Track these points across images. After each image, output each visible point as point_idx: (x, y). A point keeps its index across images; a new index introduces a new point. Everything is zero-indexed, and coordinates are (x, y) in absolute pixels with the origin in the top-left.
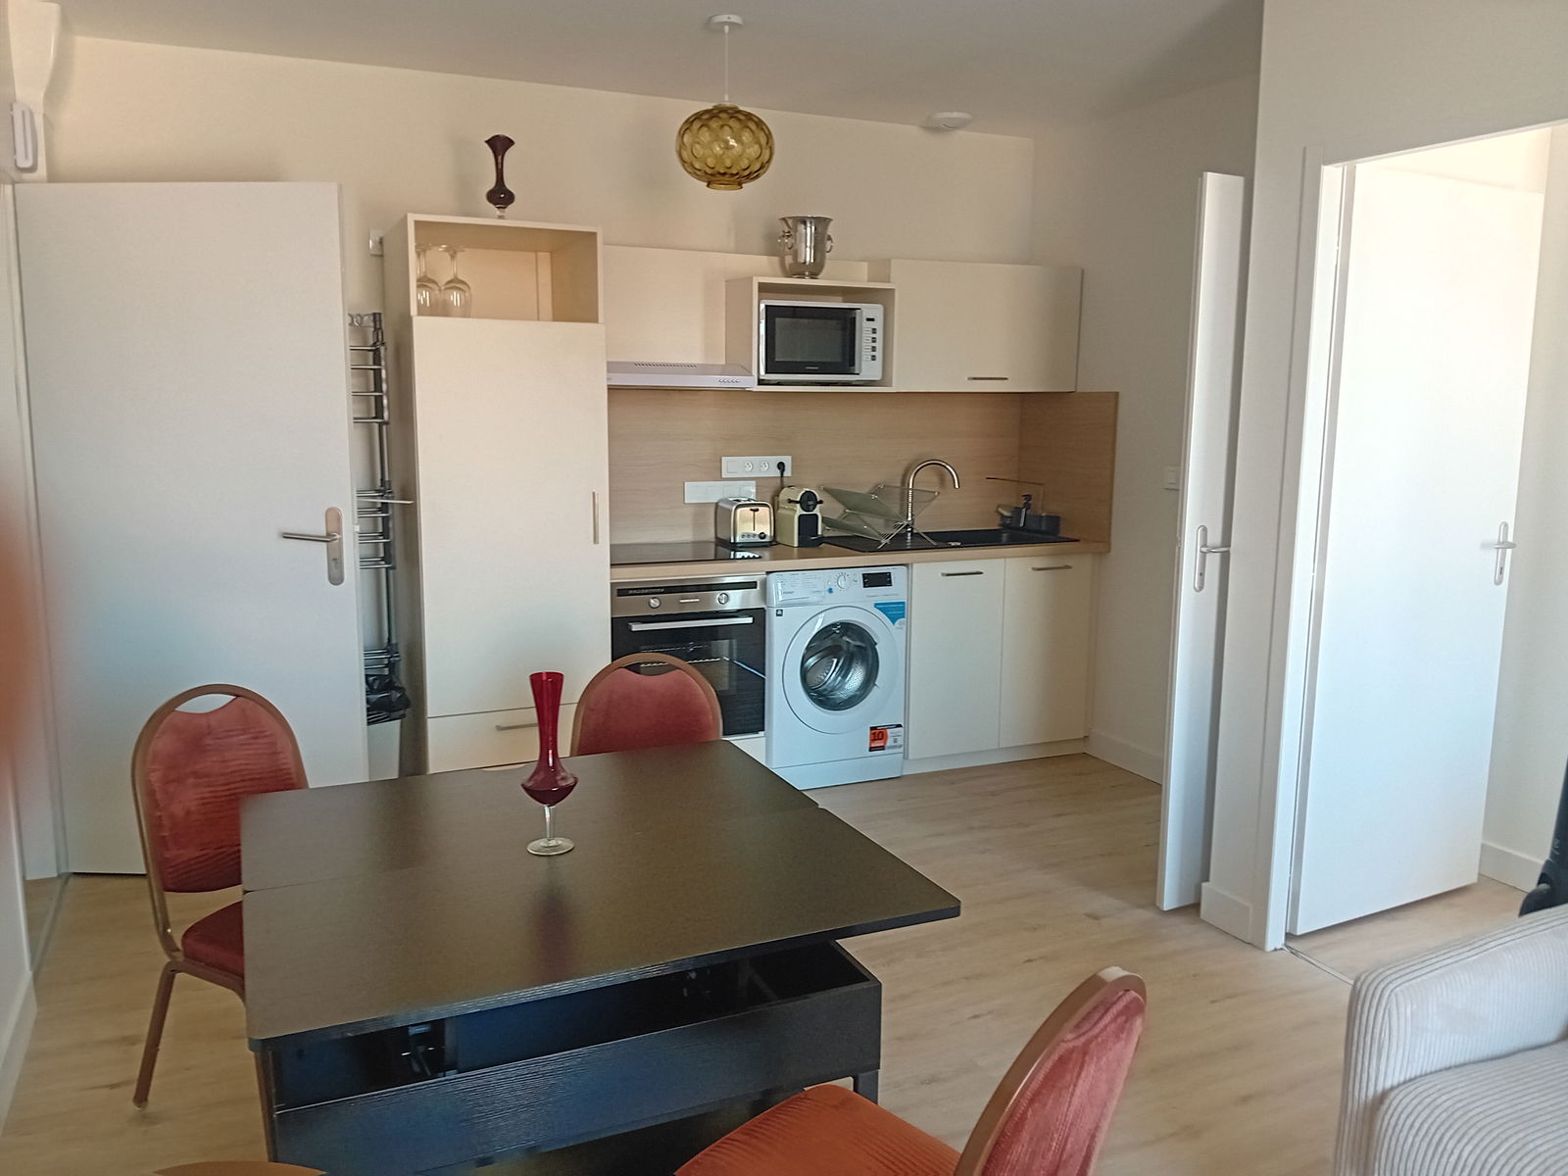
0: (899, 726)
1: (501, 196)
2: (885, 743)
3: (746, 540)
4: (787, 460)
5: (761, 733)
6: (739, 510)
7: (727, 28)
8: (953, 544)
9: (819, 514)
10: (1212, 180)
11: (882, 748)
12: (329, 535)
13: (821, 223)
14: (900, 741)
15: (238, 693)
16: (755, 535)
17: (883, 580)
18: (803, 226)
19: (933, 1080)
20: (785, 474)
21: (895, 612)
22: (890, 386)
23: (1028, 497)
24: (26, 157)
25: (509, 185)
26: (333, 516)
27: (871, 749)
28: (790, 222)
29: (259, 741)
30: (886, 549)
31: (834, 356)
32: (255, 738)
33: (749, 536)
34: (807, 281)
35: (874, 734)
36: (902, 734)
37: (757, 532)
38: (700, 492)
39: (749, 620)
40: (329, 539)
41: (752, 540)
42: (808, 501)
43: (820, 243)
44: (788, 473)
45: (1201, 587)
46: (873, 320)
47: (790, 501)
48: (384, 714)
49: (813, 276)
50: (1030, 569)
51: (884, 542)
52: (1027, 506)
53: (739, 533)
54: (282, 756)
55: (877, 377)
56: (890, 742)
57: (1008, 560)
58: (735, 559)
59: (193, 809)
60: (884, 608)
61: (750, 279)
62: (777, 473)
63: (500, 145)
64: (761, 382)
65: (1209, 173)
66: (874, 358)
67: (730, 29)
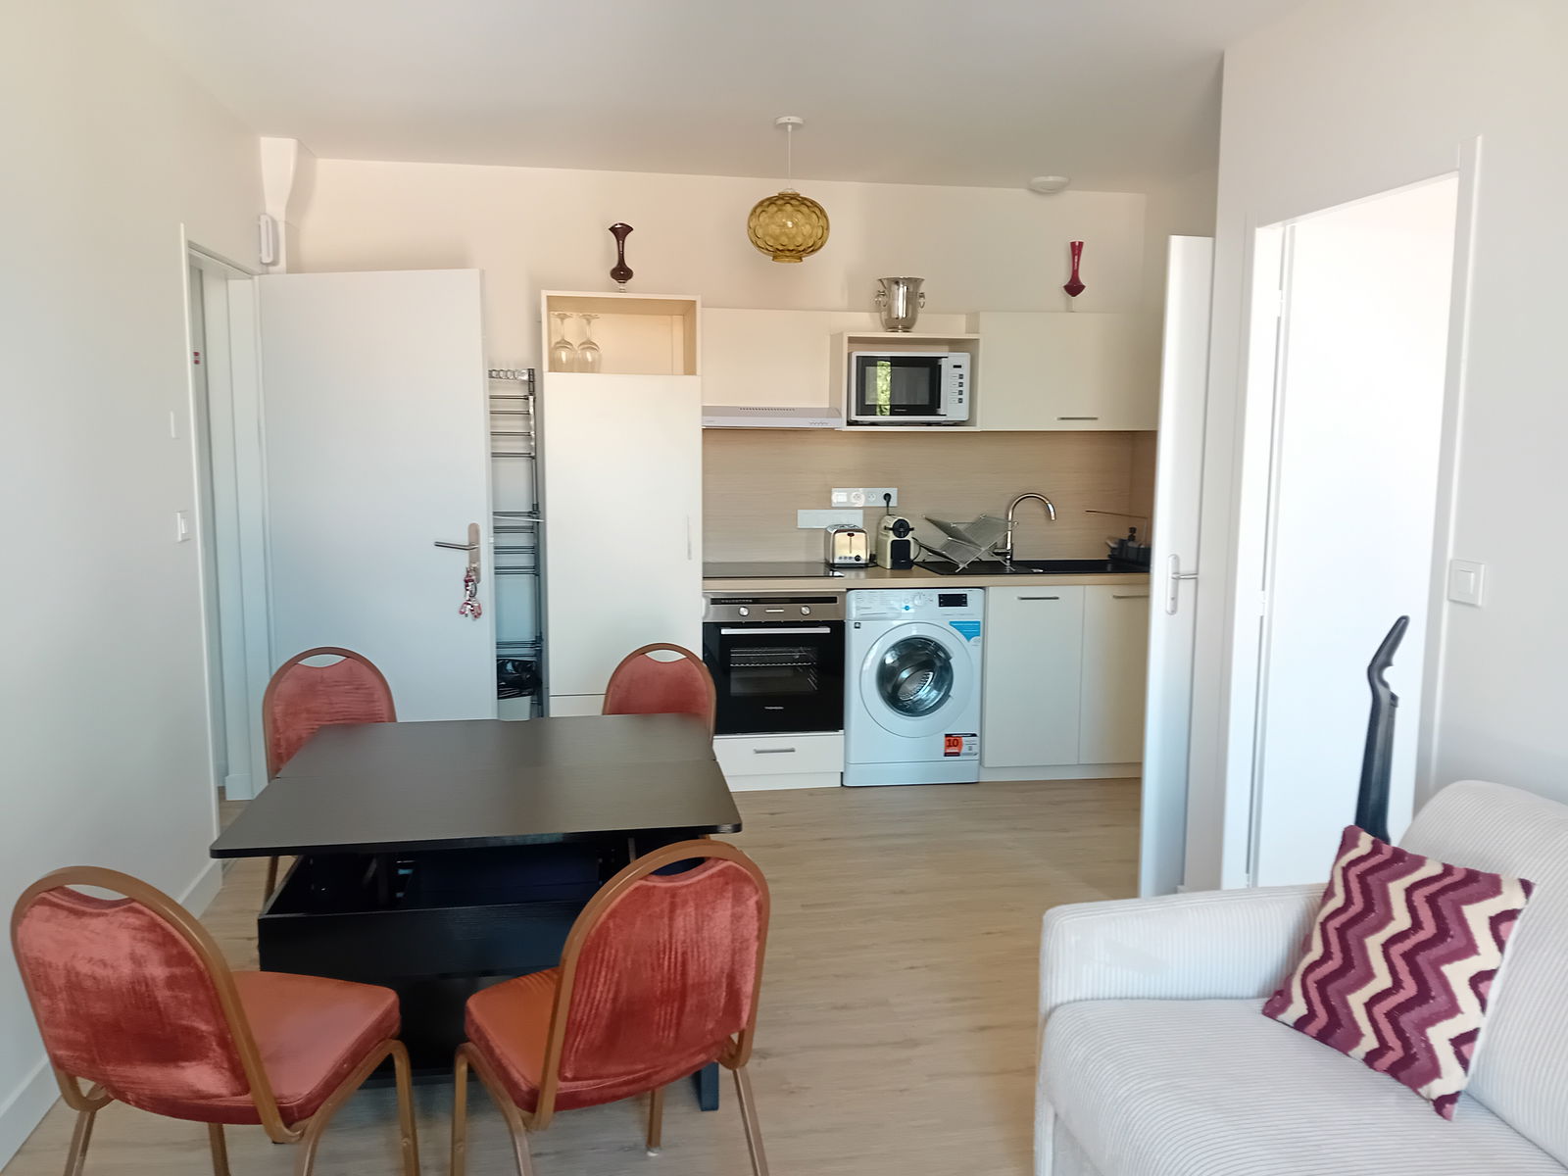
0: (974, 735)
1: (622, 273)
2: (960, 749)
3: (843, 561)
4: (893, 492)
5: (841, 732)
6: (837, 535)
7: (790, 127)
8: (1035, 571)
9: (912, 541)
10: (1177, 243)
11: (957, 754)
12: (470, 545)
13: (913, 283)
14: (976, 749)
15: (349, 654)
16: (850, 558)
17: (959, 601)
18: (896, 287)
19: (844, 1007)
20: (890, 505)
21: (970, 630)
22: (974, 426)
23: (1133, 530)
24: (269, 255)
25: (629, 264)
26: (474, 530)
27: (946, 754)
28: (885, 282)
29: (360, 691)
30: (964, 573)
31: (923, 398)
32: (357, 689)
33: (845, 558)
34: (900, 335)
35: (949, 740)
36: (978, 743)
37: (854, 555)
38: (812, 519)
39: (827, 630)
40: (471, 547)
41: (848, 561)
42: (901, 528)
43: (912, 299)
44: (893, 503)
45: (1174, 612)
46: (960, 367)
47: (886, 528)
48: (517, 691)
49: (906, 329)
50: (1111, 597)
51: (961, 566)
52: (1132, 538)
53: (837, 556)
54: (377, 704)
55: (965, 418)
56: (965, 749)
57: (1087, 587)
58: (833, 576)
59: (304, 735)
60: (959, 626)
61: (841, 334)
62: (884, 503)
63: (621, 232)
64: (850, 423)
65: (1173, 237)
66: (960, 400)
67: (793, 129)
